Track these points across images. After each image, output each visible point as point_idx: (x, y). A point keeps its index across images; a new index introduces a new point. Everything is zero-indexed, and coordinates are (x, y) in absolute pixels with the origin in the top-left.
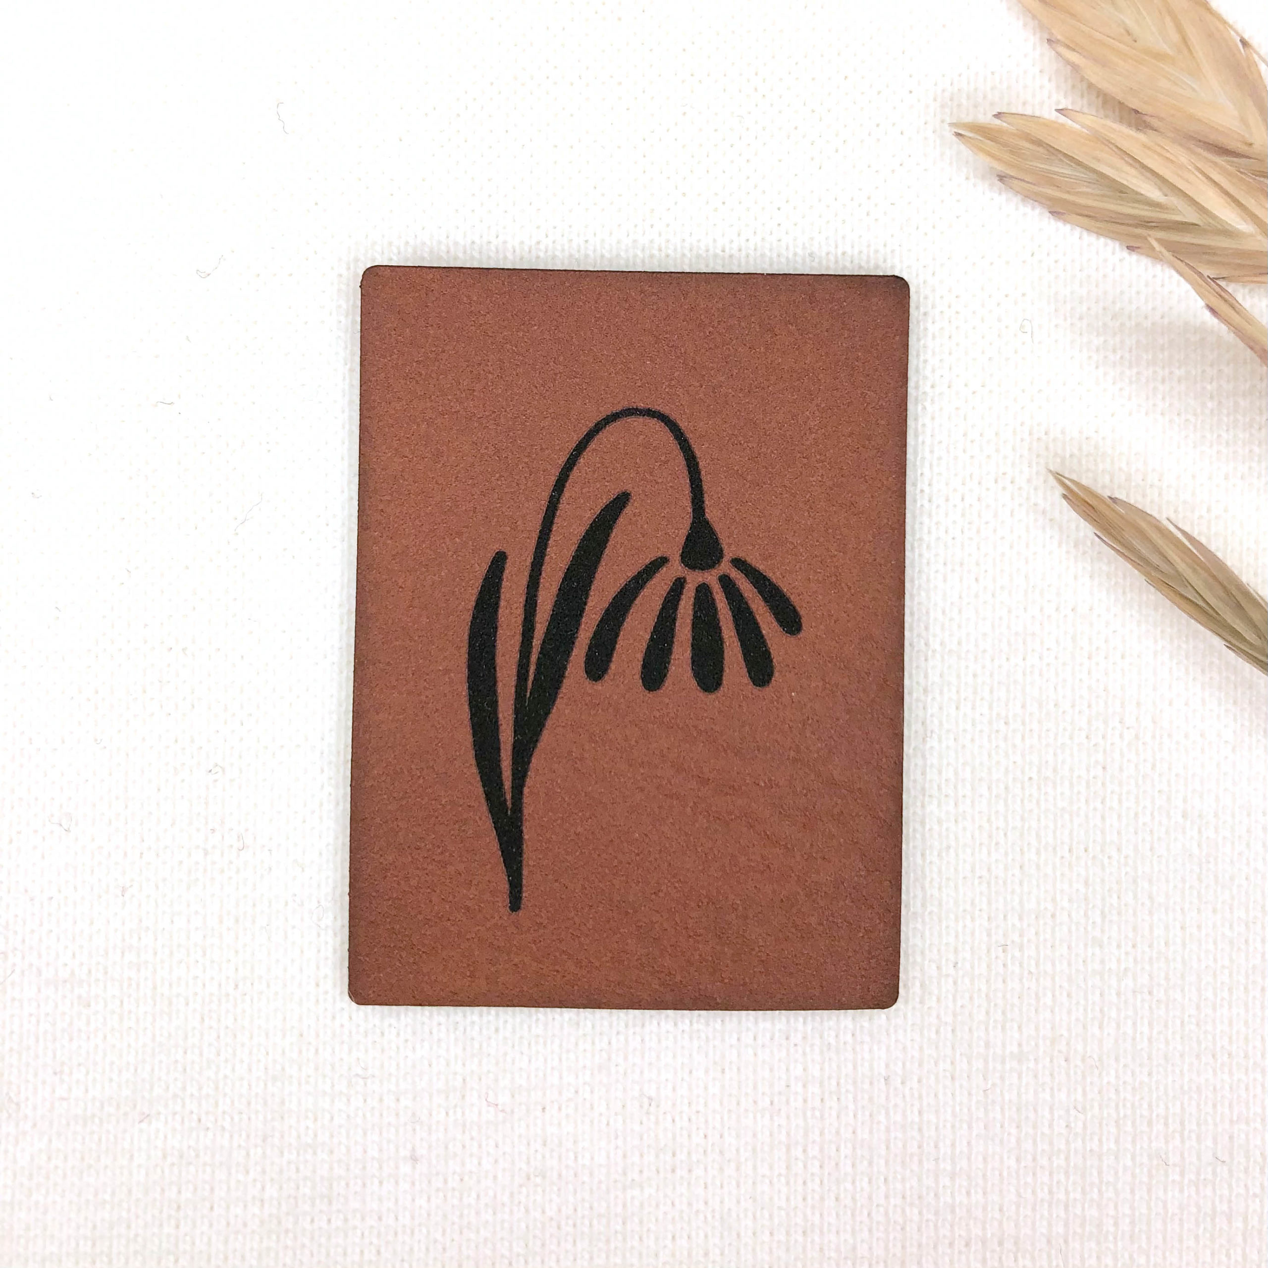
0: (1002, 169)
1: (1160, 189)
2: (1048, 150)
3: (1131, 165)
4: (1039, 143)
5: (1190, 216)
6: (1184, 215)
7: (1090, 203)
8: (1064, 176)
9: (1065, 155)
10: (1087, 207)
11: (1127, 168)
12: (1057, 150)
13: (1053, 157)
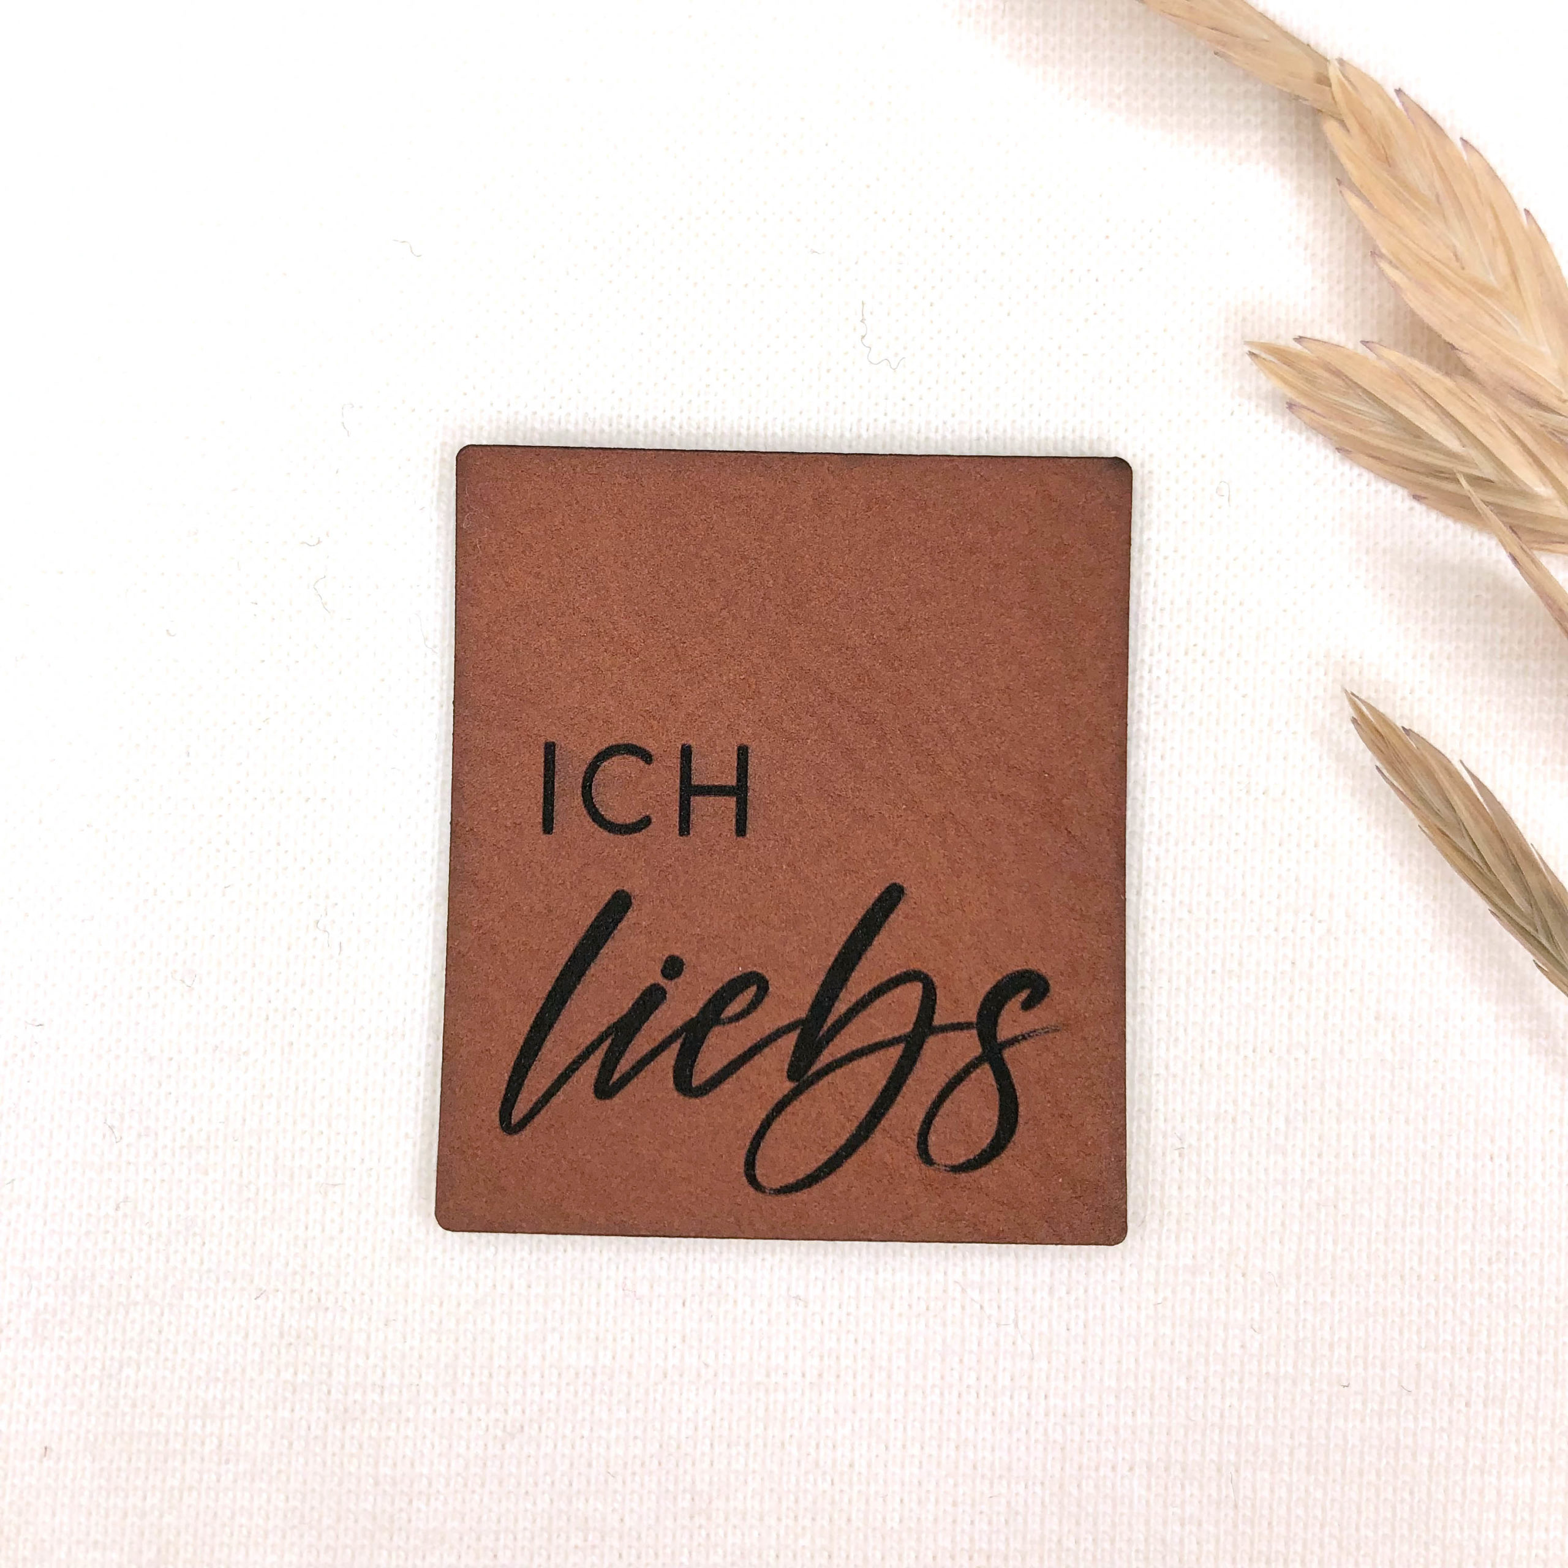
0: (1293, 397)
1: (1459, 439)
2: (1346, 383)
3: (1432, 410)
4: (1337, 373)
5: (1487, 470)
6: (1480, 470)
7: (1382, 444)
8: (1359, 412)
9: (1365, 391)
10: (1378, 448)
11: (1428, 413)
12: (1356, 383)
13: (1351, 391)
